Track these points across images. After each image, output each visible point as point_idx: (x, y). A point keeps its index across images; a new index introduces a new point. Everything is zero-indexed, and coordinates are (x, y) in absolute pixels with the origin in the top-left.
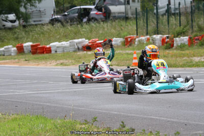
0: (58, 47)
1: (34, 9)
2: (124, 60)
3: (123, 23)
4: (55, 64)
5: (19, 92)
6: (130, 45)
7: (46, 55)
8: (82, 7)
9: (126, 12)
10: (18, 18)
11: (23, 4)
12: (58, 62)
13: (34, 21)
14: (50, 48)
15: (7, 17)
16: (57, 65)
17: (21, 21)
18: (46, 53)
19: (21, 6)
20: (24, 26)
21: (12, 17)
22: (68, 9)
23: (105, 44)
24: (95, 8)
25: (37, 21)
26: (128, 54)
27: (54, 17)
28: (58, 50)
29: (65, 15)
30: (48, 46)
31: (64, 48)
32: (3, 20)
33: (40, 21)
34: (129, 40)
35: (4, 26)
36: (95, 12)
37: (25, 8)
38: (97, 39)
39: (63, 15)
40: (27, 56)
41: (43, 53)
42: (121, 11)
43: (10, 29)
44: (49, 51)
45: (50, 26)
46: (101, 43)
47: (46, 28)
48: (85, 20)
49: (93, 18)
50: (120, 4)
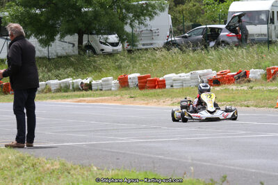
0: (174, 80)
1: (143, 28)
2: (264, 99)
3: (264, 49)
4: (170, 102)
5: (122, 140)
6: (274, 79)
7: (158, 91)
8: (208, 26)
9: (269, 34)
10: (122, 40)
11: (129, 21)
12: (175, 100)
13: (143, 45)
14: (164, 81)
15: (107, 38)
16: (173, 104)
17: (126, 44)
18: (159, 88)
19: (126, 23)
20: (130, 51)
21: (113, 38)
22: (189, 28)
23: (239, 77)
24: (227, 27)
25: (147, 45)
26: (270, 91)
27: (170, 40)
28: (174, 85)
29: (186, 37)
30: (161, 79)
31: (183, 81)
32: (101, 43)
33: (151, 44)
34: (272, 71)
35: (102, 50)
36: (227, 33)
37: (132, 26)
38: (228, 71)
39: (183, 37)
40: (132, 91)
41: (155, 87)
42: (262, 33)
43: (110, 54)
44: (162, 85)
45: (165, 52)
46: (233, 76)
47: (158, 54)
48: (212, 44)
49: (223, 42)
50: (261, 22)
